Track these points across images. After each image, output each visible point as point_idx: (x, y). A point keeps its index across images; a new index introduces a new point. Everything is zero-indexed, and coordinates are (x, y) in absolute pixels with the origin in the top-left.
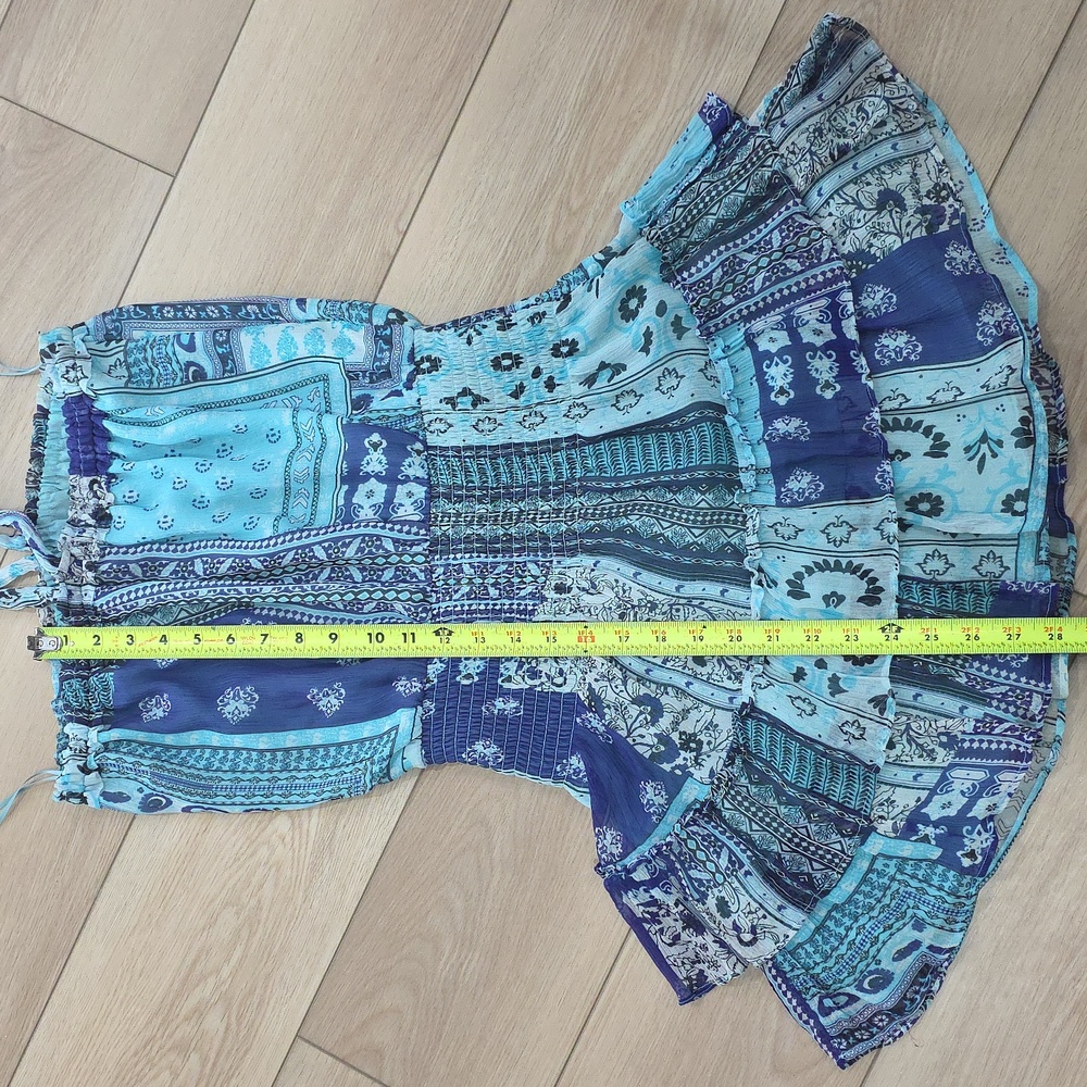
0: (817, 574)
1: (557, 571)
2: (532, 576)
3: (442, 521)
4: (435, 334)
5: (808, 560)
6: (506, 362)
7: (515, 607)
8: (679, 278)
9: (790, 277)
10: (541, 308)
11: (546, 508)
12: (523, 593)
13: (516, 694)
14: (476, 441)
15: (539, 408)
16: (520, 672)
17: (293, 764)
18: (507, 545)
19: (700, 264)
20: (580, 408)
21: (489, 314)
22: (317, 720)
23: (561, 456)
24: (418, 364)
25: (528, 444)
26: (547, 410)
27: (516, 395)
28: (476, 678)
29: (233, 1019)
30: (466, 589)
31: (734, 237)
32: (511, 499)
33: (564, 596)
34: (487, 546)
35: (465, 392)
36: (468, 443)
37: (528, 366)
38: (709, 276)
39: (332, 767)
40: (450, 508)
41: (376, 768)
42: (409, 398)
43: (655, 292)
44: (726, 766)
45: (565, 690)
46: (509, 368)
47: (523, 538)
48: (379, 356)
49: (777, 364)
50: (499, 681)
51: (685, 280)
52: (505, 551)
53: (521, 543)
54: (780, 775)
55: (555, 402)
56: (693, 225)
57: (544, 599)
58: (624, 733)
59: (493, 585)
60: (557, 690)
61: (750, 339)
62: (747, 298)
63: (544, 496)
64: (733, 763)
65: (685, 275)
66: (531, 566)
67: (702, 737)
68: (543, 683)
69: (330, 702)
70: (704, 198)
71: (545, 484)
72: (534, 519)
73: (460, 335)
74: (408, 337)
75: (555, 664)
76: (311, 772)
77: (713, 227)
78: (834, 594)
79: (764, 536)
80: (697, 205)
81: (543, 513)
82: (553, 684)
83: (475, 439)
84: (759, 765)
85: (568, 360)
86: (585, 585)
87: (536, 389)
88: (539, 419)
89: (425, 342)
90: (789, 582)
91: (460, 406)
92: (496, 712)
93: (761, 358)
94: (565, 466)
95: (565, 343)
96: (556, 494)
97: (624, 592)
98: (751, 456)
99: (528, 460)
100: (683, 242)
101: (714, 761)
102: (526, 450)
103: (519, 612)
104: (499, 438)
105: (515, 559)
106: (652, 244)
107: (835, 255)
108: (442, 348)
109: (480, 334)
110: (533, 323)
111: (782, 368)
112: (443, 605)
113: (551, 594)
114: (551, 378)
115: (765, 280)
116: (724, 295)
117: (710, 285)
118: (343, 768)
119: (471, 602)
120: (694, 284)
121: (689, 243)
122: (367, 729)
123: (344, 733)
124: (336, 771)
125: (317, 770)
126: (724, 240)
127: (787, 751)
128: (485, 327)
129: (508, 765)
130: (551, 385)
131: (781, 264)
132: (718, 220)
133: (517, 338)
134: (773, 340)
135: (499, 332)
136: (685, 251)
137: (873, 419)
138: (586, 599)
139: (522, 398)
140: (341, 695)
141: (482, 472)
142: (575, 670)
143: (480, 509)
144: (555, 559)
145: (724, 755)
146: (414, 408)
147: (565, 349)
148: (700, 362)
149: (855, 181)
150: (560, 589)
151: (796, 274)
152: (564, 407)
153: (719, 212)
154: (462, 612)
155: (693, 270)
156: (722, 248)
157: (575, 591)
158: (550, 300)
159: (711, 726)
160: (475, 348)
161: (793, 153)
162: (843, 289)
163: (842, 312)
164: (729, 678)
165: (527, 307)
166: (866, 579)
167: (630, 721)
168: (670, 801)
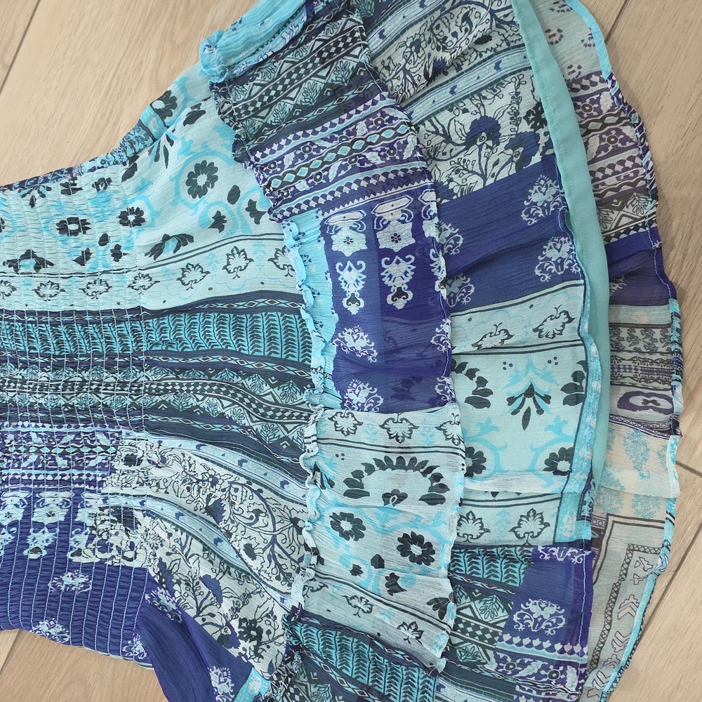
0: (378, 473)
1: (127, 442)
2: (101, 446)
3: (9, 386)
5: (369, 457)
6: (73, 227)
7: (84, 477)
8: (252, 159)
9: (368, 169)
10: (105, 173)
11: (111, 379)
12: (92, 463)
13: (86, 568)
14: (38, 306)
15: (104, 277)
16: (90, 546)
18: (69, 416)
19: (275, 147)
20: (145, 279)
21: (56, 175)
23: (126, 328)
25: (91, 313)
26: (111, 279)
27: (81, 261)
28: (45, 553)
30: (33, 458)
31: (313, 125)
32: (75, 368)
33: (133, 468)
34: (52, 416)
35: (28, 255)
36: (30, 308)
37: (95, 233)
38: (281, 158)
40: (18, 374)
43: (231, 174)
44: (286, 662)
45: (135, 564)
46: (75, 233)
47: (86, 409)
49: (350, 269)
50: (69, 555)
51: (257, 160)
52: (71, 421)
53: (89, 414)
54: (339, 671)
55: (120, 271)
56: (271, 107)
57: (113, 470)
58: (191, 612)
59: (61, 455)
60: (128, 564)
61: (326, 232)
62: (321, 186)
63: (109, 367)
64: (292, 659)
65: (258, 155)
66: (98, 436)
67: (262, 625)
68: (113, 557)
70: (284, 79)
71: (111, 355)
72: (97, 391)
73: (24, 196)
75: (125, 537)
77: (291, 112)
78: (395, 492)
79: (323, 429)
80: (275, 86)
81: (108, 385)
82: (125, 558)
83: (37, 305)
84: (318, 661)
85: (135, 229)
86: (155, 459)
87: (102, 256)
88: (103, 288)
90: (347, 482)
91: (22, 270)
92: (63, 588)
93: (334, 258)
94: (130, 339)
95: (131, 211)
96: (123, 366)
97: (190, 465)
98: (321, 360)
99: (91, 329)
100: (258, 123)
101: (275, 651)
102: (88, 318)
103: (89, 483)
104: (60, 305)
105: (81, 429)
106: (223, 120)
107: (418, 155)
108: (5, 209)
109: (43, 196)
110: (98, 190)
111: (355, 274)
112: (12, 471)
113: (120, 466)
114: (118, 247)
115: (342, 167)
116: (298, 178)
117: (282, 166)
119: (38, 472)
120: (265, 165)
121: (266, 125)
126: (304, 127)
127: (343, 648)
128: (49, 189)
129: (76, 642)
130: (117, 254)
131: (360, 156)
132: (296, 106)
133: (83, 202)
134: (350, 240)
135: (63, 196)
136: (260, 133)
137: (443, 332)
138: (156, 473)
139: (88, 265)
141: (44, 340)
142: (145, 544)
143: (42, 376)
144: (124, 432)
145: (283, 650)
147: (132, 218)
148: (270, 248)
149: (450, 108)
150: (130, 460)
151: (374, 167)
152: (129, 277)
153: (298, 96)
154: (29, 482)
155: (267, 151)
156: (300, 133)
157: (145, 464)
158: (116, 163)
159: (270, 615)
160: (38, 210)
161: (388, 68)
162: (426, 187)
163: (425, 212)
164: (278, 578)
165: (93, 170)
166: (429, 476)
167: (200, 598)
168: (236, 690)
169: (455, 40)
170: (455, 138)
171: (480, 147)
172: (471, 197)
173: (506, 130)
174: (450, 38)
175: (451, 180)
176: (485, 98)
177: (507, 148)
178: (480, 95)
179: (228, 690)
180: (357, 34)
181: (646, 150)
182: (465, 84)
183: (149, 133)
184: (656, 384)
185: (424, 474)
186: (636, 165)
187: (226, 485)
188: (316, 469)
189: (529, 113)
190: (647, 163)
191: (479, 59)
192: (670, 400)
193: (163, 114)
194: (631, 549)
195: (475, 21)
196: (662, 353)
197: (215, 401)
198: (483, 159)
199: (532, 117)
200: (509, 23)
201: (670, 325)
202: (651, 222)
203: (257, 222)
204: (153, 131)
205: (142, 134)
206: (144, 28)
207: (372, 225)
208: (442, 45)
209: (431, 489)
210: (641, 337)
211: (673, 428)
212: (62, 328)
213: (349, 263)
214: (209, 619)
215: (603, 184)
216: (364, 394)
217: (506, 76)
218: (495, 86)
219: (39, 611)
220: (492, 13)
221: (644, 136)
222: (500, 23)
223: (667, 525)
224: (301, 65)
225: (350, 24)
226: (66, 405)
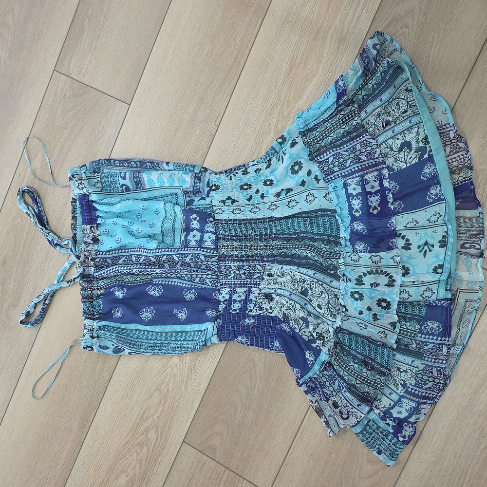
0: (368, 276)
1: (268, 268)
2: (258, 270)
3: (222, 248)
4: (218, 175)
5: (364, 270)
6: (245, 187)
7: (252, 282)
8: (316, 159)
9: (362, 162)
10: (259, 166)
11: (262, 244)
12: (255, 277)
13: (254, 317)
15: (258, 206)
16: (255, 308)
17: (169, 338)
18: (247, 259)
19: (325, 155)
20: (274, 206)
21: (239, 168)
22: (178, 322)
23: (267, 225)
24: (211, 187)
25: (253, 219)
26: (261, 206)
27: (249, 200)
28: (238, 311)
29: (159, 434)
30: (233, 275)
31: (339, 146)
32: (248, 241)
33: (271, 278)
34: (240, 259)
35: (229, 198)
36: (230, 218)
37: (254, 189)
38: (328, 159)
39: (184, 341)
40: (226, 243)
41: (201, 344)
42: (208, 200)
43: (307, 165)
44: (334, 349)
45: (273, 315)
46: (246, 189)
47: (253, 256)
48: (196, 185)
49: (355, 200)
50: (247, 312)
51: (318, 160)
52: (247, 261)
53: (254, 258)
54: (355, 351)
55: (264, 203)
56: (323, 140)
57: (263, 279)
58: (297, 331)
59: (243, 274)
60: (270, 315)
61: (345, 186)
62: (343, 169)
63: (261, 240)
64: (337, 348)
65: (318, 158)
66: (257, 266)
67: (324, 335)
68: (264, 312)
69: (182, 315)
70: (328, 130)
71: (261, 235)
72: (257, 249)
73: (227, 176)
74: (207, 177)
75: (269, 304)
76: (176, 342)
77: (331, 141)
78: (375, 283)
79: (346, 260)
80: (325, 132)
81: (261, 246)
82: (268, 312)
83: (233, 217)
84: (346, 348)
85: (270, 187)
86: (279, 274)
87: (257, 198)
88: (257, 210)
89: (214, 179)
90: (356, 280)
91: (227, 204)
92: (246, 324)
93: (349, 196)
94: (269, 229)
95: (269, 180)
96: (266, 239)
97: (294, 276)
98: (344, 234)
99: (253, 226)
100: (318, 146)
101: (330, 345)
102: (252, 221)
103: (254, 284)
104: (241, 217)
105: (251, 264)
106: (305, 145)
107: (381, 156)
108: (220, 181)
109: (235, 176)
110: (256, 173)
111: (358, 201)
112: (224, 281)
113: (266, 277)
114: (263, 194)
115: (351, 162)
116: (334, 166)
117: (328, 162)
118: (188, 342)
119: (235, 280)
120: (321, 162)
121: (321, 146)
122: (196, 327)
123: (188, 327)
124: (186, 342)
125: (178, 341)
126: (336, 147)
127: (357, 342)
128: (237, 173)
129: (252, 344)
130: (262, 197)
131: (358, 157)
132: (333, 139)
133: (250, 178)
134: (354, 188)
135: (243, 176)
136: (319, 150)
137: (392, 222)
138: (280, 279)
139: (251, 201)
140: (186, 313)
141: (235, 230)
142: (277, 307)
143: (236, 244)
144: (267, 264)
145: (333, 344)
146: (209, 204)
147: (268, 183)
148: (323, 192)
149: (392, 138)
150: (270, 275)
151: (364, 161)
152: (268, 205)
153: (334, 136)
154: (231, 284)
155: (322, 156)
156: (335, 149)
157: (275, 276)
158: (263, 162)
159: (328, 331)
160: (233, 181)
161: (368, 124)
162: (384, 168)
163: (384, 177)
164: (331, 316)
165: (254, 165)
166: (388, 276)
167: (300, 326)
168: (315, 359)
169: (394, 112)
170: (394, 149)
171: (404, 152)
172: (401, 171)
173: (414, 145)
174: (392, 112)
175: (393, 165)
176: (406, 134)
177: (414, 152)
178: (404, 133)
179: (313, 359)
180: (356, 112)
181: (468, 151)
182: (398, 129)
183: (276, 151)
184: (474, 239)
185: (386, 276)
186: (465, 157)
187: (309, 282)
188: (344, 275)
189: (423, 139)
190: (469, 157)
191: (403, 119)
192: (479, 245)
193: (281, 143)
194: (466, 301)
195: (401, 105)
196: (476, 228)
197: (303, 251)
198: (406, 157)
199: (424, 140)
200: (414, 106)
201: (479, 217)
202: (470, 179)
203: (318, 183)
204: (277, 150)
205: (273, 151)
206: (271, 110)
207: (363, 183)
208: (389, 114)
209: (389, 282)
210: (468, 222)
211: (481, 255)
212: (243, 226)
213: (355, 197)
214: (304, 333)
215: (452, 165)
216: (362, 246)
217: (414, 125)
218: (409, 129)
219: (238, 332)
220: (408, 102)
221: (467, 146)
222: (411, 106)
223: (480, 291)
224: (335, 124)
225: (353, 108)
226: (245, 254)
